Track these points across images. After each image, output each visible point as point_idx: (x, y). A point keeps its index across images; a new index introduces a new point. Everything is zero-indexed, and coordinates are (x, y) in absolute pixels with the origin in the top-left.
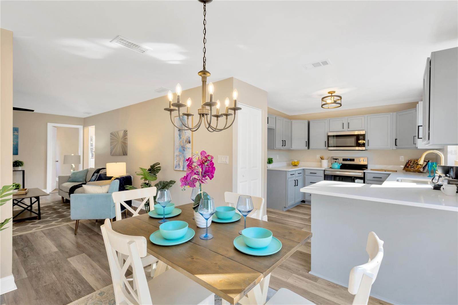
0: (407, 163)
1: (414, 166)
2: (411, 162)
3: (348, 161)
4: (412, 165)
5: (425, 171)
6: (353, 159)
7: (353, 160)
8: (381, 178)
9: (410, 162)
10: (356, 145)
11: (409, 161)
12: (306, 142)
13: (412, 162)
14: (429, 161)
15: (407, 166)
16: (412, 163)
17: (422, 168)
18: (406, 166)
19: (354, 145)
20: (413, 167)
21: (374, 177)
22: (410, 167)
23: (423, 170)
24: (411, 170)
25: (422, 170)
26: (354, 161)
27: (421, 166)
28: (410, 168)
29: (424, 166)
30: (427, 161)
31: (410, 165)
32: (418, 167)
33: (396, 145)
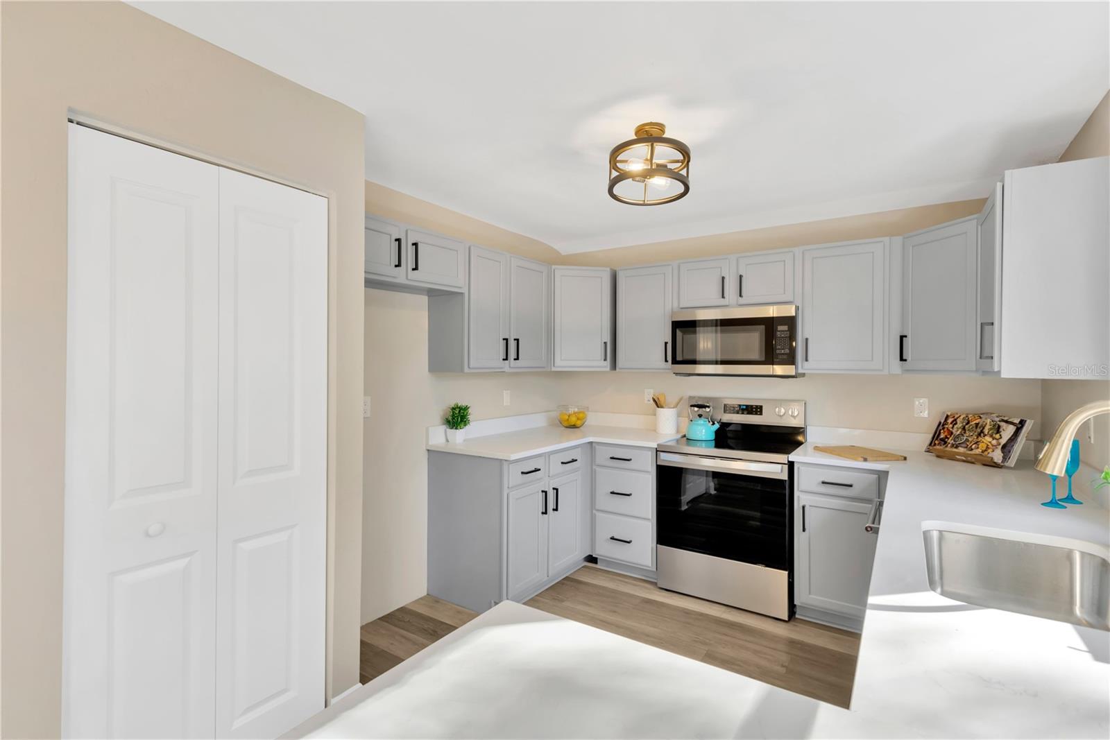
0: (941, 426)
1: (967, 440)
2: (954, 422)
3: (743, 413)
4: (958, 433)
5: (1012, 462)
6: (757, 407)
7: (758, 410)
8: (851, 486)
9: (950, 420)
11: (947, 417)
12: (605, 343)
13: (958, 421)
14: (1022, 423)
15: (942, 436)
16: (959, 425)
17: (1000, 447)
18: (936, 436)
19: (755, 356)
20: (965, 444)
21: (823, 483)
22: (950, 441)
23: (1005, 458)
24: (959, 454)
25: (997, 456)
26: (761, 414)
27: (994, 442)
28: (952, 446)
29: (1003, 441)
30: (1017, 421)
31: (952, 433)
32: (982, 446)
33: (902, 359)
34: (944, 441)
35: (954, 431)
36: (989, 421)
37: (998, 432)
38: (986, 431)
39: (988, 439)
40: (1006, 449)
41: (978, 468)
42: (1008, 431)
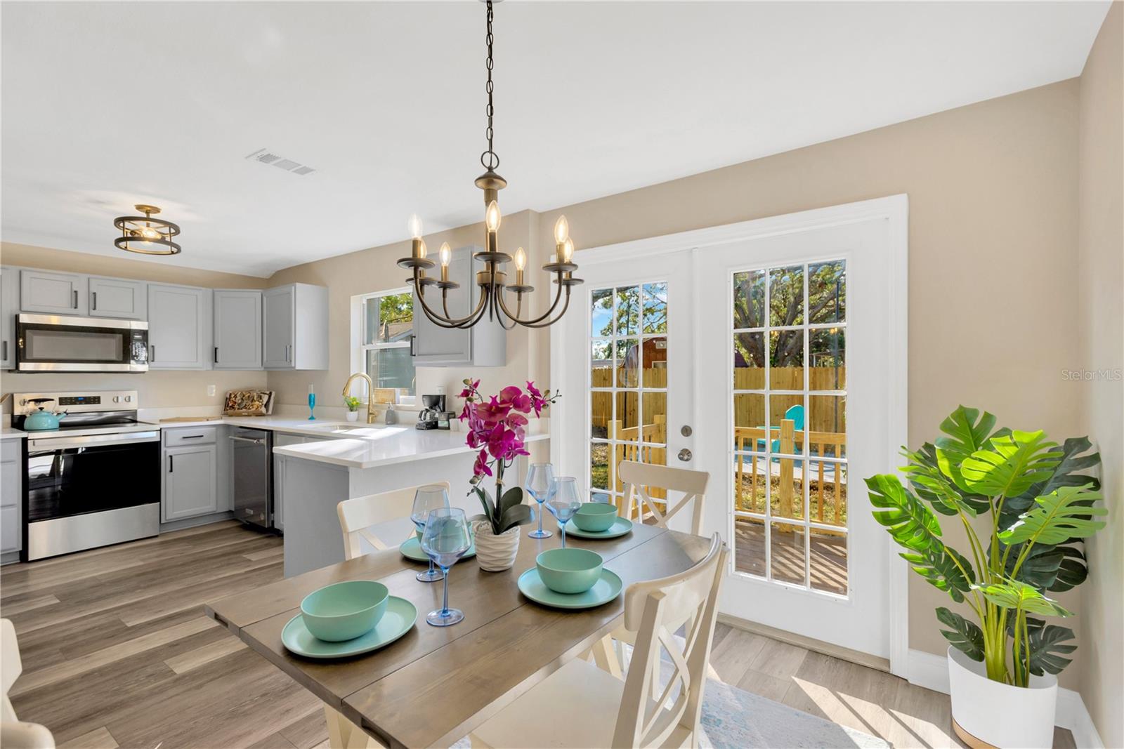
0: (227, 400)
1: (246, 405)
2: (235, 396)
3: (80, 404)
4: (240, 401)
5: (270, 412)
6: (95, 398)
7: (96, 400)
8: (202, 436)
9: (233, 396)
10: (121, 359)
11: (230, 395)
13: (238, 395)
14: (271, 393)
15: (230, 405)
16: (239, 398)
17: (263, 406)
18: (226, 405)
19: (114, 358)
20: (245, 407)
21: (184, 438)
22: (236, 406)
23: (267, 411)
24: (245, 412)
25: (263, 410)
26: (99, 402)
27: (260, 404)
28: (238, 409)
29: (265, 403)
30: (268, 393)
31: (235, 403)
32: (255, 407)
33: (216, 361)
34: (232, 407)
35: (237, 401)
36: (255, 394)
37: (261, 398)
38: (255, 399)
39: (257, 403)
40: (267, 406)
41: (254, 417)
42: (265, 398)
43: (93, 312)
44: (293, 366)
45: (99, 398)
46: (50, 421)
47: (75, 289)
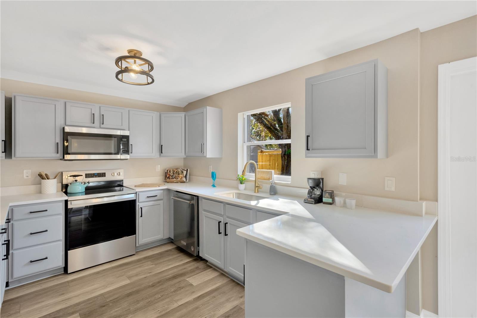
0: (166, 173)
1: (175, 176)
2: (170, 172)
4: (172, 174)
5: (188, 181)
6: (103, 173)
7: (103, 175)
8: (157, 196)
9: (168, 171)
10: (115, 152)
11: (167, 170)
14: (187, 170)
15: (168, 176)
16: (171, 172)
17: (184, 177)
18: (166, 176)
19: (112, 151)
20: (175, 178)
22: (171, 177)
23: (186, 180)
24: (175, 181)
25: (184, 179)
26: (105, 176)
27: (183, 176)
28: (172, 179)
29: (185, 175)
30: (186, 170)
31: (170, 175)
32: (180, 177)
33: (162, 153)
34: (169, 178)
35: (171, 174)
36: (180, 170)
37: (183, 173)
38: (180, 173)
39: (181, 175)
40: (186, 177)
41: (179, 184)
42: (185, 172)
43: (102, 126)
44: (205, 155)
45: (105, 173)
46: (80, 187)
47: (93, 113)
